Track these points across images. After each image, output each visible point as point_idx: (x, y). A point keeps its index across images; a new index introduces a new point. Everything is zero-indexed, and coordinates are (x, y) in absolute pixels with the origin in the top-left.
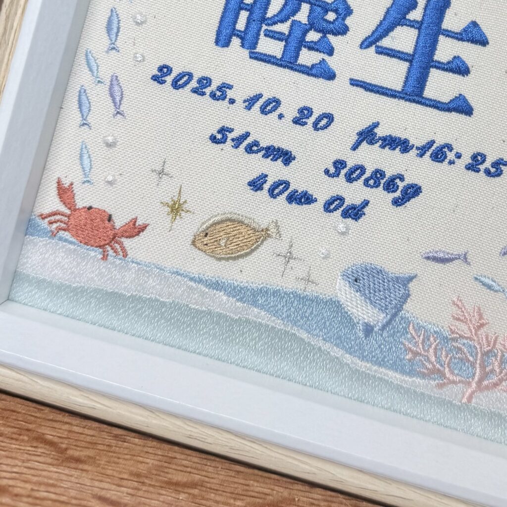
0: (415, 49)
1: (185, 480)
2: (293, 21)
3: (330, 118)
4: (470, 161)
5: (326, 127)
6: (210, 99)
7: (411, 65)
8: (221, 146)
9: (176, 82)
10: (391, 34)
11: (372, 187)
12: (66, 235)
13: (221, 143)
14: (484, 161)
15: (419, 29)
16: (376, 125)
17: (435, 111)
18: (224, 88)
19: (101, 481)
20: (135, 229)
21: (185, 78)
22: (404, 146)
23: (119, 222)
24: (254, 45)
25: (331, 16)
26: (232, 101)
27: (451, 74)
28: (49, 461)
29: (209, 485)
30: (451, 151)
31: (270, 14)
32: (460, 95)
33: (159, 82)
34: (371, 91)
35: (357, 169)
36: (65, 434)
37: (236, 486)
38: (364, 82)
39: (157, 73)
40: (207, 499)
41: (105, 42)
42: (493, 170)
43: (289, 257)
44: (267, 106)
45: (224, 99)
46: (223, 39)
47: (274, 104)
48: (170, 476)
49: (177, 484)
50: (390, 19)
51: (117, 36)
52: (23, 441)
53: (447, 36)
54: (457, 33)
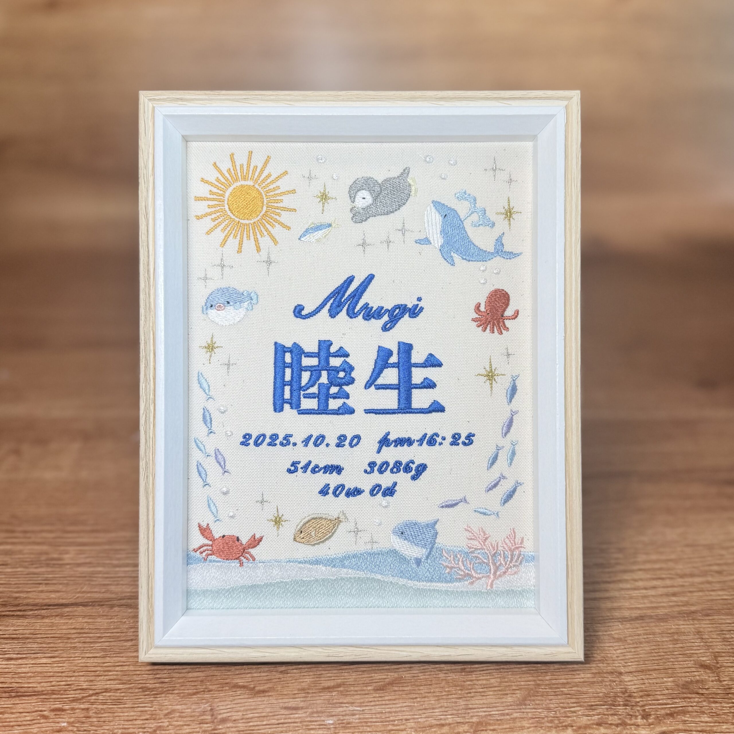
0: (399, 381)
1: (332, 684)
2: (319, 384)
3: (358, 437)
4: (452, 440)
5: (357, 443)
6: (281, 447)
7: (399, 391)
8: (295, 474)
9: (256, 442)
10: (382, 375)
11: (396, 473)
12: (213, 557)
13: (295, 472)
14: (460, 437)
15: (398, 367)
16: (388, 434)
17: (422, 415)
18: (287, 437)
19: (283, 699)
20: (255, 542)
21: (261, 438)
22: (409, 442)
23: (244, 540)
24: (298, 406)
25: (342, 374)
26: (295, 444)
27: (425, 389)
28: (247, 696)
29: (348, 683)
30: (438, 437)
31: (303, 384)
32: (435, 401)
33: (245, 445)
34: (379, 413)
35: (384, 464)
36: (250, 680)
37: (364, 679)
38: (373, 410)
39: (243, 440)
40: (350, 691)
41: (205, 430)
42: (467, 441)
43: (357, 532)
44: (317, 441)
45: (289, 445)
46: (278, 408)
47: (321, 438)
48: (323, 685)
49: (329, 688)
50: (379, 366)
51: (211, 424)
52: (226, 690)
53: (417, 367)
54: (422, 364)
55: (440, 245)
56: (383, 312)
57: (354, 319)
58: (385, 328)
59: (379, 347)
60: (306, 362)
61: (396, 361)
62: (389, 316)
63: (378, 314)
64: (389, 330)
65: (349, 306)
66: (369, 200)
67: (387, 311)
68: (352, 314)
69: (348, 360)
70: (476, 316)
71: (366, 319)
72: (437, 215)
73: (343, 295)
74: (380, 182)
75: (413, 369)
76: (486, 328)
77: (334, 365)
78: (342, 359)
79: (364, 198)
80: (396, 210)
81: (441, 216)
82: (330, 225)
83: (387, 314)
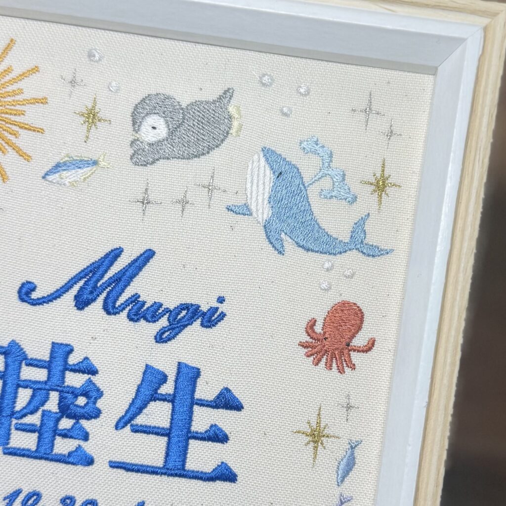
0: (171, 423)
2: (43, 411)
3: (93, 503)
7: (169, 439)
10: (145, 411)
15: (173, 401)
16: (142, 504)
17: (200, 483)
24: (6, 441)
25: (81, 401)
27: (210, 442)
31: (18, 408)
32: (222, 463)
34: (132, 470)
38: (123, 463)
44: (28, 500)
47: (35, 497)
50: (142, 397)
53: (202, 405)
54: (211, 401)
55: (265, 218)
56: (160, 311)
57: (113, 316)
58: (160, 338)
59: (147, 366)
60: (28, 373)
61: (171, 391)
62: (169, 320)
63: (152, 313)
64: (166, 342)
65: (108, 294)
66: (162, 131)
67: (167, 311)
68: (110, 309)
69: (94, 379)
70: (306, 338)
71: (131, 319)
72: (268, 171)
73: (102, 276)
74: (184, 105)
75: (196, 408)
76: (320, 360)
77: (71, 385)
78: (86, 377)
79: (154, 128)
80: (203, 154)
81: (274, 173)
82: (95, 163)
83: (166, 316)
